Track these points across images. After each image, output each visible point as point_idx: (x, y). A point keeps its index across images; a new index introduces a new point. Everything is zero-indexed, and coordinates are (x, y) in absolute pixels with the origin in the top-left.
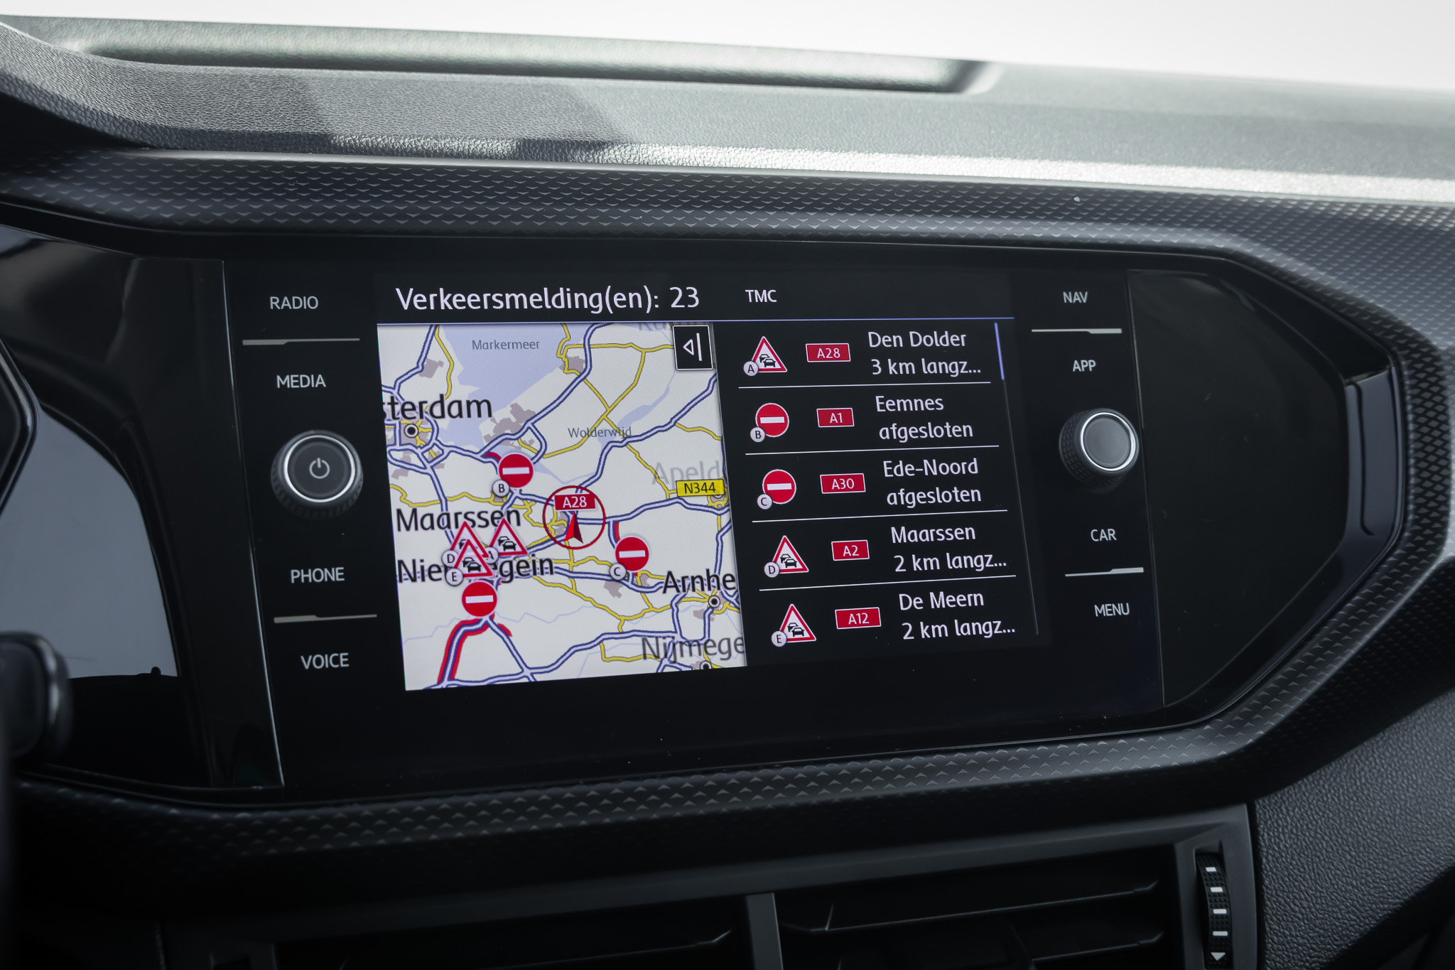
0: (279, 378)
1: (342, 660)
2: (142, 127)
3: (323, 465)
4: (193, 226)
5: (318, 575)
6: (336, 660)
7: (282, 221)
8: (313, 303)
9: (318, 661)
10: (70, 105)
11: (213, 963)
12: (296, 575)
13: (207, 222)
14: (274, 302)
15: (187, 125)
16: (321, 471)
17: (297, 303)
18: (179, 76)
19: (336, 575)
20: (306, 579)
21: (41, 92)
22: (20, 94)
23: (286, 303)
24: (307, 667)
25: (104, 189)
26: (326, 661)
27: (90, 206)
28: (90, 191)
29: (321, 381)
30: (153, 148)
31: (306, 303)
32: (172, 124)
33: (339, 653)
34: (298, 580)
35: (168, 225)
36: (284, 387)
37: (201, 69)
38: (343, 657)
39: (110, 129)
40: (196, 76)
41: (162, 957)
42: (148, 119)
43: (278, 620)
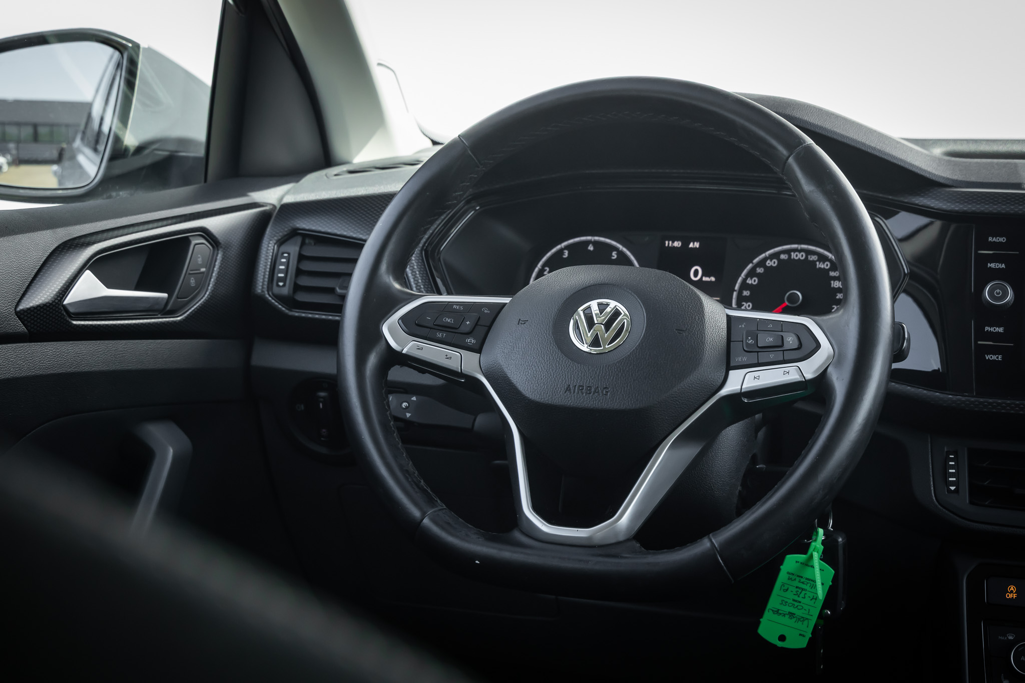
0: (989, 264)
1: (999, 358)
2: (953, 180)
3: (999, 292)
4: (973, 213)
5: (995, 329)
6: (998, 358)
7: (1003, 212)
8: (1004, 240)
9: (991, 357)
10: (930, 173)
11: (946, 450)
12: (987, 328)
13: (978, 211)
14: (990, 239)
15: (968, 180)
16: (998, 294)
17: (998, 239)
18: (970, 163)
19: (1001, 330)
20: (990, 330)
21: (921, 169)
22: (914, 169)
23: (994, 239)
24: (987, 358)
25: (937, 200)
26: (994, 357)
27: (932, 205)
28: (933, 201)
29: (1003, 266)
30: (956, 187)
31: (1002, 240)
32: (963, 179)
33: (999, 355)
34: (988, 330)
35: (957, 212)
36: (990, 267)
37: (979, 160)
38: (1000, 357)
39: (942, 181)
40: (977, 163)
41: (930, 445)
42: (955, 177)
43: (979, 342)
